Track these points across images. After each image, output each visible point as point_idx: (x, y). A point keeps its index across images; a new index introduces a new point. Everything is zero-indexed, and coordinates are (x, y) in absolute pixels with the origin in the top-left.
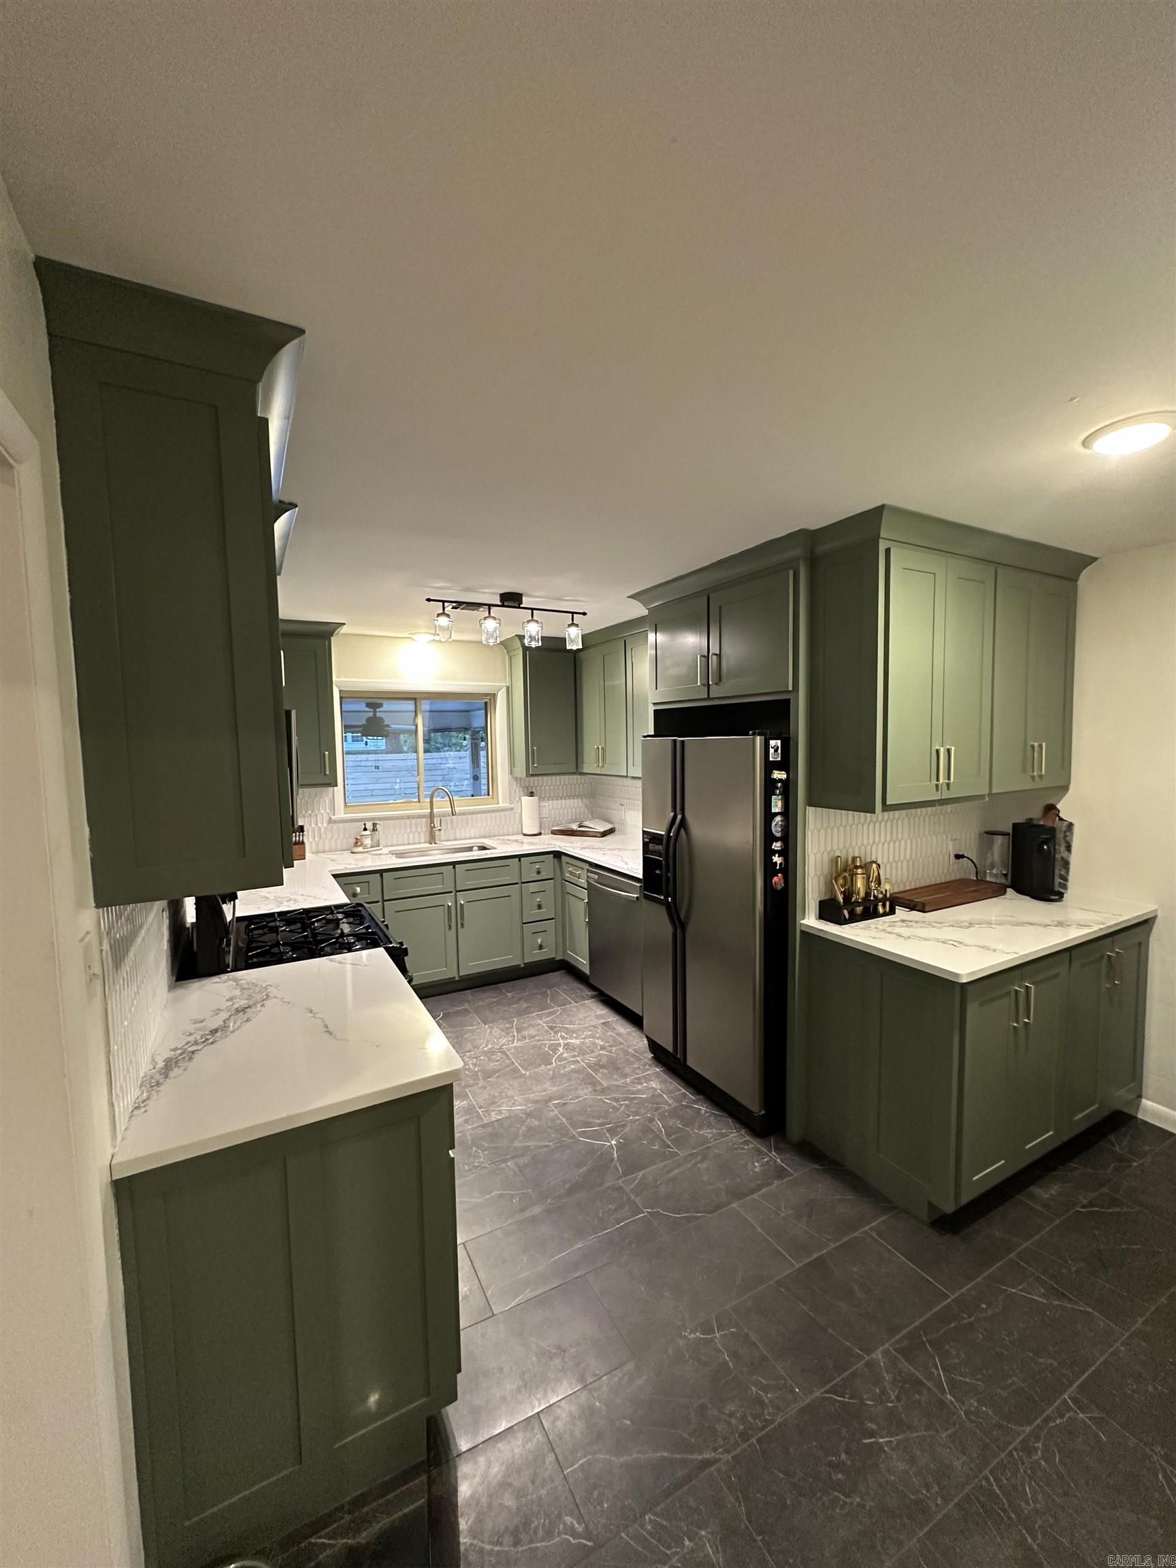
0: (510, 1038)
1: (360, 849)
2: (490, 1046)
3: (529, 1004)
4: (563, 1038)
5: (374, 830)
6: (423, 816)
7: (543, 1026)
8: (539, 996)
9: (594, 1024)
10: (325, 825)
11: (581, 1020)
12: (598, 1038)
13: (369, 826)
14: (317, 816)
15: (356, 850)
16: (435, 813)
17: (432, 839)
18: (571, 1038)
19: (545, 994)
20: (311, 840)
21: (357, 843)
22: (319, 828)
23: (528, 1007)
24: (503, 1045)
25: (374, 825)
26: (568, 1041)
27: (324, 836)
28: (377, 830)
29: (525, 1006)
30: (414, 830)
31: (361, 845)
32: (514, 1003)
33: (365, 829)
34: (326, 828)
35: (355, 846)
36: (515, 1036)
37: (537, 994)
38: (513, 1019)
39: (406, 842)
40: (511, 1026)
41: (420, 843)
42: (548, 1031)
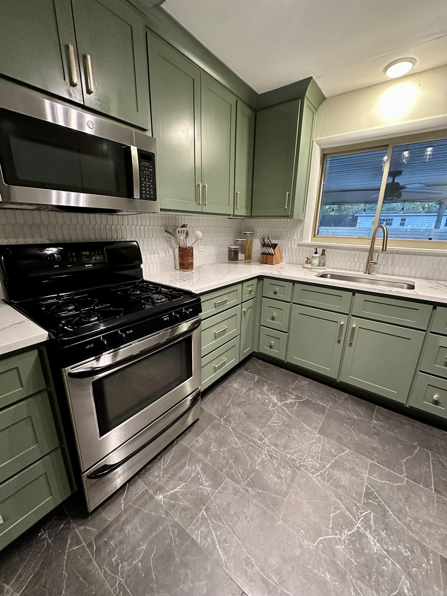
0: (318, 465)
1: (309, 266)
2: (294, 457)
3: (379, 447)
4: (366, 520)
5: (323, 254)
6: (363, 250)
7: (362, 485)
8: (399, 446)
9: (430, 547)
10: (296, 247)
11: (416, 520)
12: (409, 575)
13: (320, 251)
14: (292, 240)
15: (306, 265)
16: (375, 248)
17: (368, 270)
18: (376, 533)
19: (409, 450)
20: (287, 255)
21: (307, 261)
22: (292, 249)
23: (375, 449)
24: (304, 466)
25: (324, 251)
26: (367, 533)
27: (294, 254)
28: (324, 254)
29: (375, 446)
30: (356, 260)
31: (310, 263)
32: (367, 433)
33: (316, 253)
34: (296, 249)
35: (306, 263)
36: (324, 467)
37: (401, 442)
38: (344, 448)
39: (348, 268)
40: (335, 453)
41: (359, 271)
42: (361, 494)
